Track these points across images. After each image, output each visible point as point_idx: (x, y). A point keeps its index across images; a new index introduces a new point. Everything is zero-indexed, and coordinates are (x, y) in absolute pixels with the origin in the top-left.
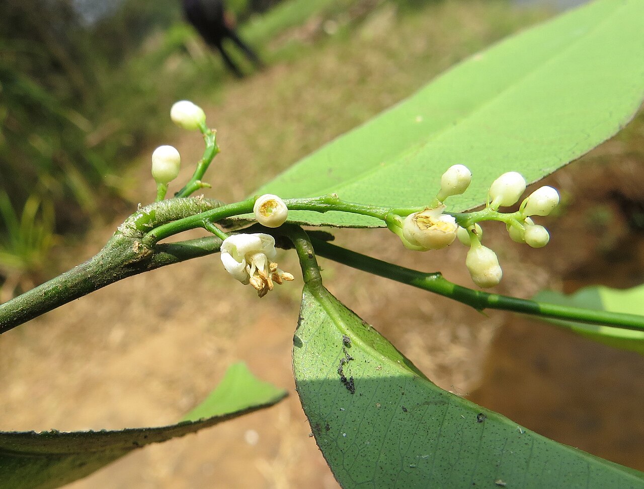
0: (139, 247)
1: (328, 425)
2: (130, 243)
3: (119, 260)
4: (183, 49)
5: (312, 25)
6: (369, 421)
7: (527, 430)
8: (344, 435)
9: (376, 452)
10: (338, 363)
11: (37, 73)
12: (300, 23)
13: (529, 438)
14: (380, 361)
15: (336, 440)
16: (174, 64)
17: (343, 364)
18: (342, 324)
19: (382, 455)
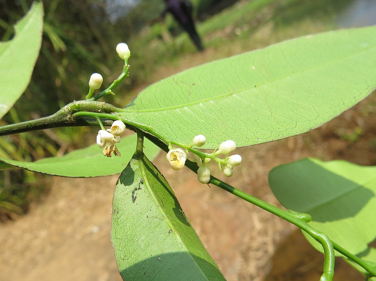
0: (69, 118)
1: (118, 212)
2: (66, 115)
3: (60, 120)
4: (160, 37)
5: (228, 30)
6: (133, 216)
7: (182, 243)
8: (122, 218)
9: (129, 229)
10: (134, 189)
11: (85, 43)
12: (222, 28)
13: (181, 246)
14: (150, 194)
15: (118, 218)
16: (155, 44)
17: (136, 190)
18: (144, 172)
19: (130, 231)
